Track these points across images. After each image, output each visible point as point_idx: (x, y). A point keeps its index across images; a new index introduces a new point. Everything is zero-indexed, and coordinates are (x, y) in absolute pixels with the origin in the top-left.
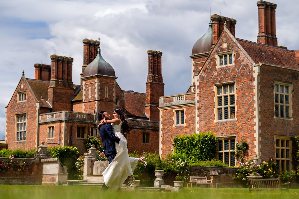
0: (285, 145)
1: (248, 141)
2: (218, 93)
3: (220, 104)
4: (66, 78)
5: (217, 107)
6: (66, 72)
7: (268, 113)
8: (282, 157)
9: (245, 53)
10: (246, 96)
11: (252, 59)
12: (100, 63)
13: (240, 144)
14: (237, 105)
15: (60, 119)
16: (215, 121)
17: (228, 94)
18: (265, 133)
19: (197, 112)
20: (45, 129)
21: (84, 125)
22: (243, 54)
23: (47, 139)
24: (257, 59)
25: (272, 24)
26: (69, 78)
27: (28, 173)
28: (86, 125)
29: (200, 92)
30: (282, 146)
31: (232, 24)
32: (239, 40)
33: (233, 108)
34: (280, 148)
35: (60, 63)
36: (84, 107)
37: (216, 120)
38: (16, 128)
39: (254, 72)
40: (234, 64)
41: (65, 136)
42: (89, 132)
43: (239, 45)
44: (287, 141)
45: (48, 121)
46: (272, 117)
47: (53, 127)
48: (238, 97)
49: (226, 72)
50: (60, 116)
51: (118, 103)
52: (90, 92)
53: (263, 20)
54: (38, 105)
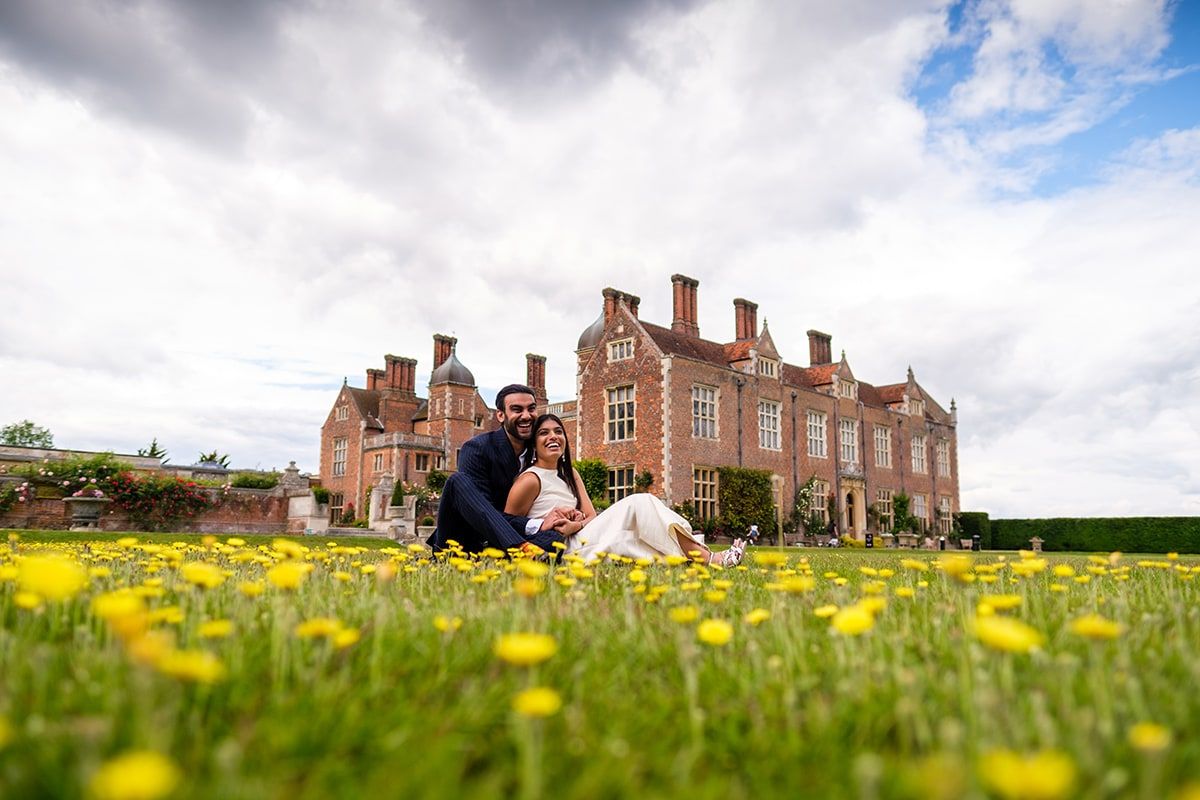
0: (709, 479)
1: (653, 471)
2: (610, 401)
3: (612, 416)
4: (406, 386)
5: (607, 420)
6: (407, 379)
7: (683, 429)
8: (704, 497)
9: (650, 339)
10: (651, 403)
11: (661, 349)
12: (453, 366)
13: (641, 476)
14: (637, 417)
15: (391, 443)
16: (605, 443)
17: (624, 401)
18: (678, 459)
19: (579, 429)
20: (371, 457)
21: (426, 452)
22: (647, 339)
23: (373, 472)
24: (668, 350)
25: (691, 308)
26: (410, 387)
27: (261, 514)
28: (430, 453)
29: (584, 399)
30: (704, 479)
31: (634, 303)
32: (642, 323)
33: (631, 423)
34: (701, 482)
35: (398, 365)
36: (429, 428)
37: (606, 440)
38: (333, 457)
39: (662, 367)
40: (633, 356)
41: (398, 467)
42: (434, 463)
43: (641, 328)
44: (712, 473)
45: (375, 446)
46: (689, 436)
47: (381, 455)
48: (638, 405)
49: (621, 368)
50: (391, 439)
51: (482, 424)
52: (438, 406)
53: (680, 302)
54: (363, 424)
